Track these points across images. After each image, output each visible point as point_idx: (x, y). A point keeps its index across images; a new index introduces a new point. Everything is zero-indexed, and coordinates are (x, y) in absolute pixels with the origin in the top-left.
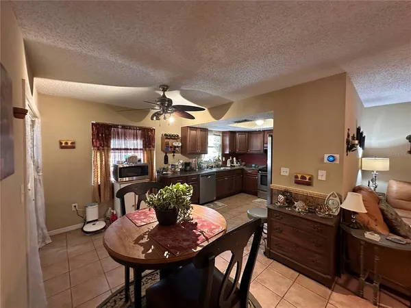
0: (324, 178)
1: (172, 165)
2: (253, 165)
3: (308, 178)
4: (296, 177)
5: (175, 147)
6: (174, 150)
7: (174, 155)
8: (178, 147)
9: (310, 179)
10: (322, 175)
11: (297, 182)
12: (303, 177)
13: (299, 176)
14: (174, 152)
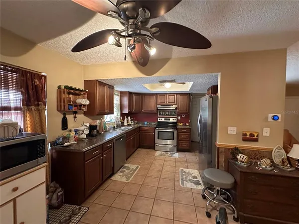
0: (268, 135)
1: (76, 131)
2: (146, 123)
3: (256, 135)
4: (245, 135)
5: (81, 105)
6: (76, 109)
7: (75, 117)
8: (85, 105)
9: (257, 136)
10: (266, 132)
11: (245, 139)
12: (252, 135)
13: (248, 134)
14: (75, 113)
